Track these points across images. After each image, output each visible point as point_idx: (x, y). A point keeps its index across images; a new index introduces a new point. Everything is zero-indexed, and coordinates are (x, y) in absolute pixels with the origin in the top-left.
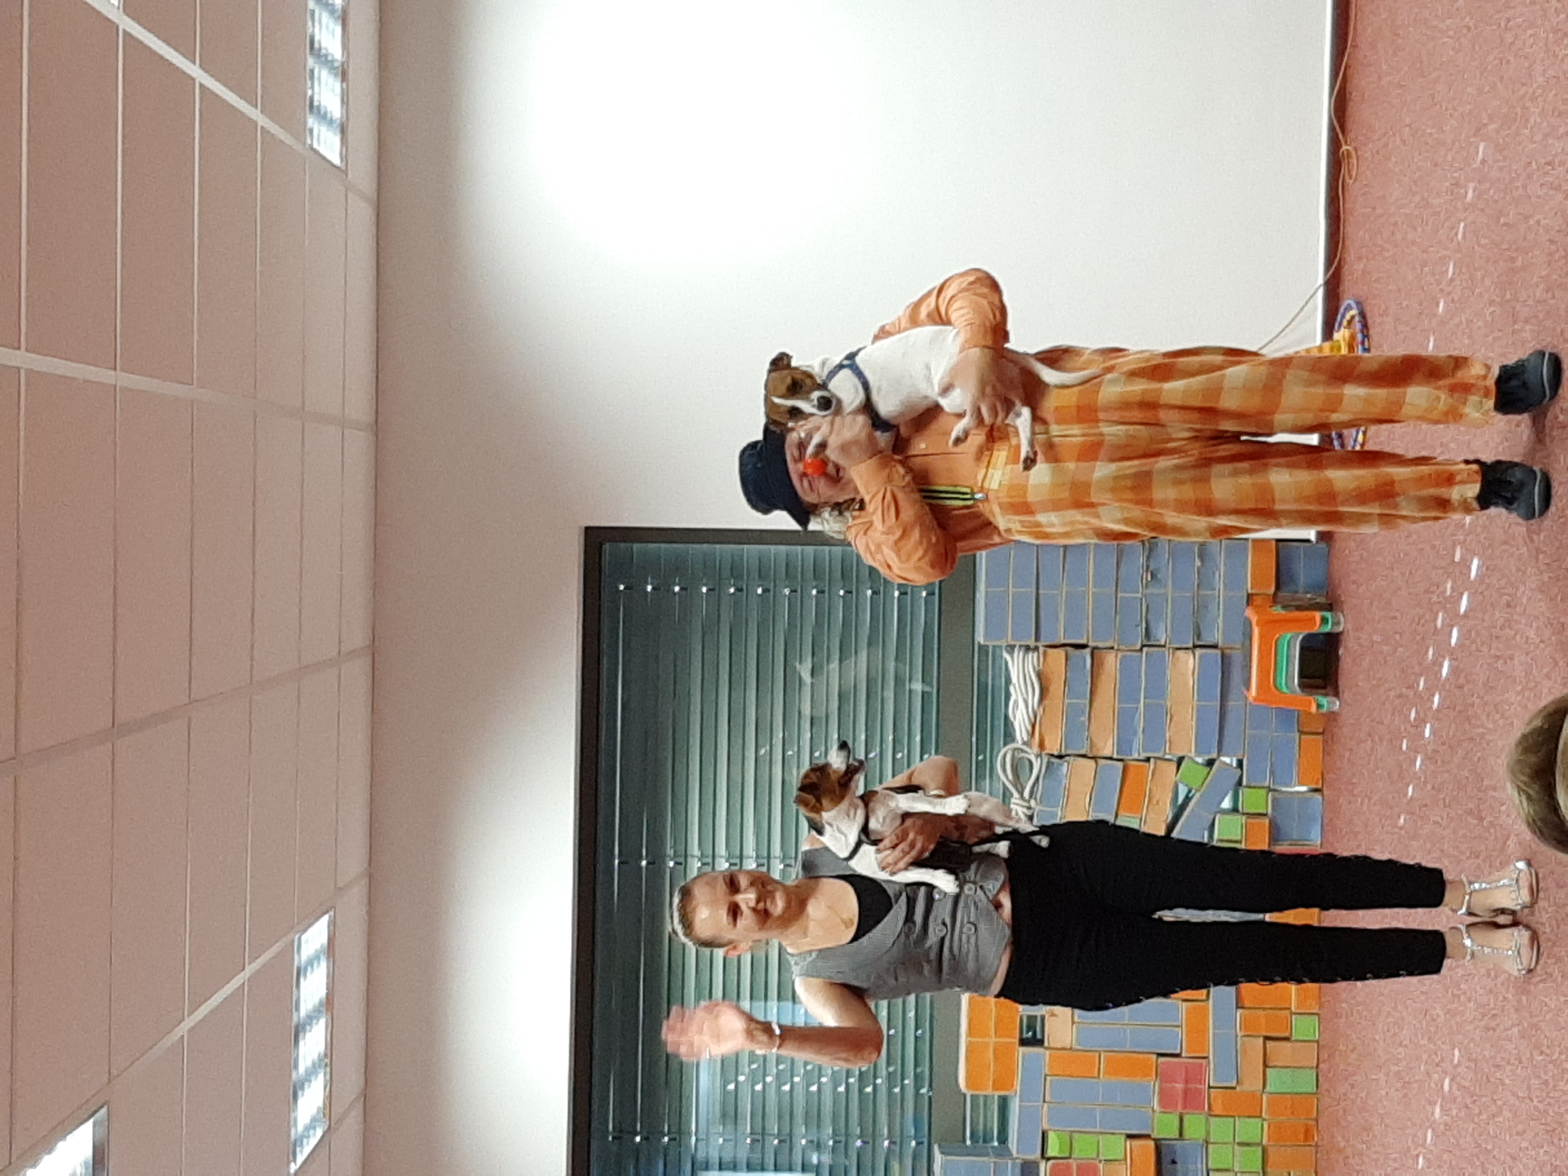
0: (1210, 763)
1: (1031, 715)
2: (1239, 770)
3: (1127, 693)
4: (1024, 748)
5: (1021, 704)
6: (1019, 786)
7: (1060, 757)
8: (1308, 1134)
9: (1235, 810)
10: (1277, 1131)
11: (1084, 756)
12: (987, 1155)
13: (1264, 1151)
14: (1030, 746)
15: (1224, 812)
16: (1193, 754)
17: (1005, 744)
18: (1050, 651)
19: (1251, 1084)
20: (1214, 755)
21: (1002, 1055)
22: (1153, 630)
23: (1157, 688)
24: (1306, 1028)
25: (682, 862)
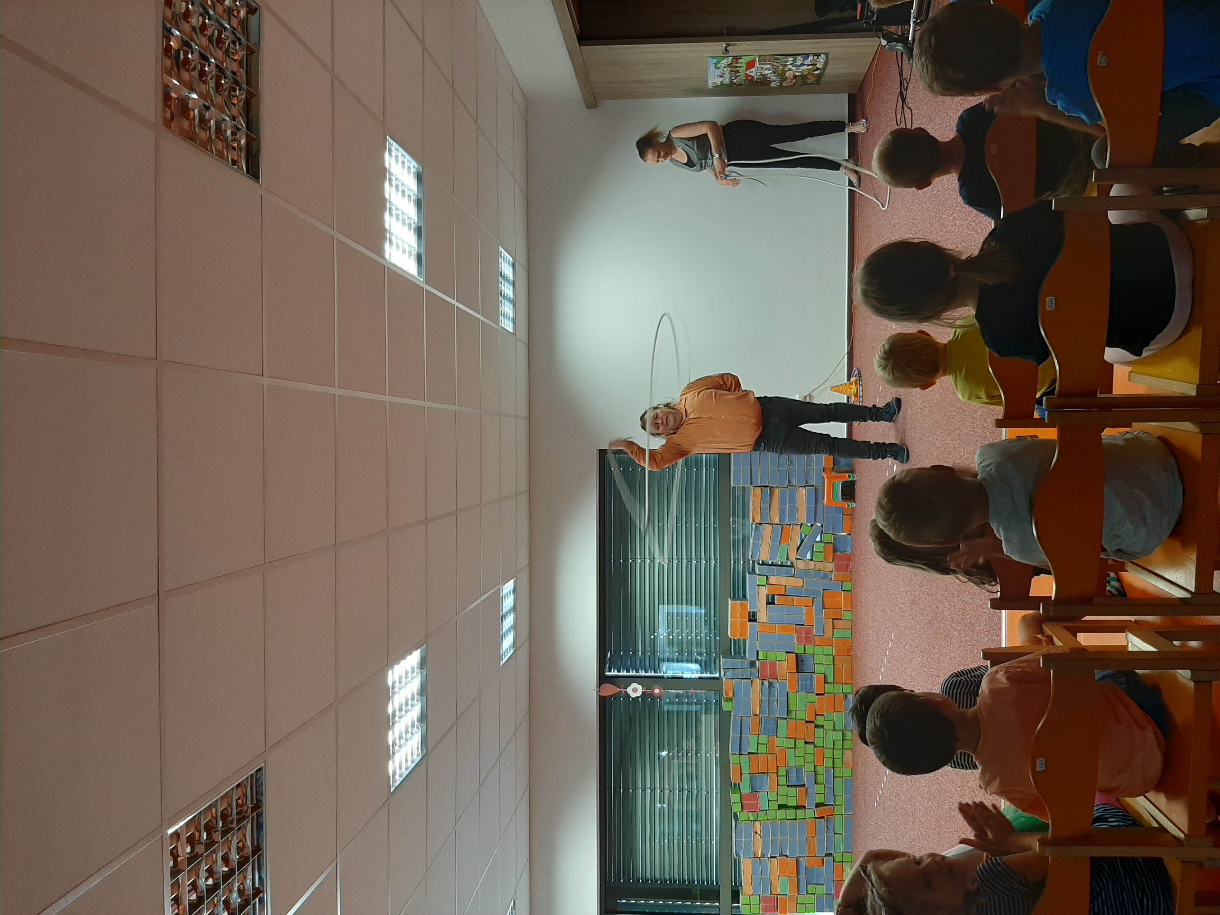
0: (812, 525)
2: (822, 528)
3: (782, 502)
7: (760, 524)
8: (849, 651)
9: (821, 541)
10: (838, 651)
11: (768, 524)
12: (738, 659)
13: (833, 657)
15: (818, 542)
16: (806, 522)
18: (756, 488)
19: (829, 634)
20: (813, 523)
21: (743, 625)
22: (791, 481)
23: (793, 500)
24: (847, 616)
25: (634, 560)
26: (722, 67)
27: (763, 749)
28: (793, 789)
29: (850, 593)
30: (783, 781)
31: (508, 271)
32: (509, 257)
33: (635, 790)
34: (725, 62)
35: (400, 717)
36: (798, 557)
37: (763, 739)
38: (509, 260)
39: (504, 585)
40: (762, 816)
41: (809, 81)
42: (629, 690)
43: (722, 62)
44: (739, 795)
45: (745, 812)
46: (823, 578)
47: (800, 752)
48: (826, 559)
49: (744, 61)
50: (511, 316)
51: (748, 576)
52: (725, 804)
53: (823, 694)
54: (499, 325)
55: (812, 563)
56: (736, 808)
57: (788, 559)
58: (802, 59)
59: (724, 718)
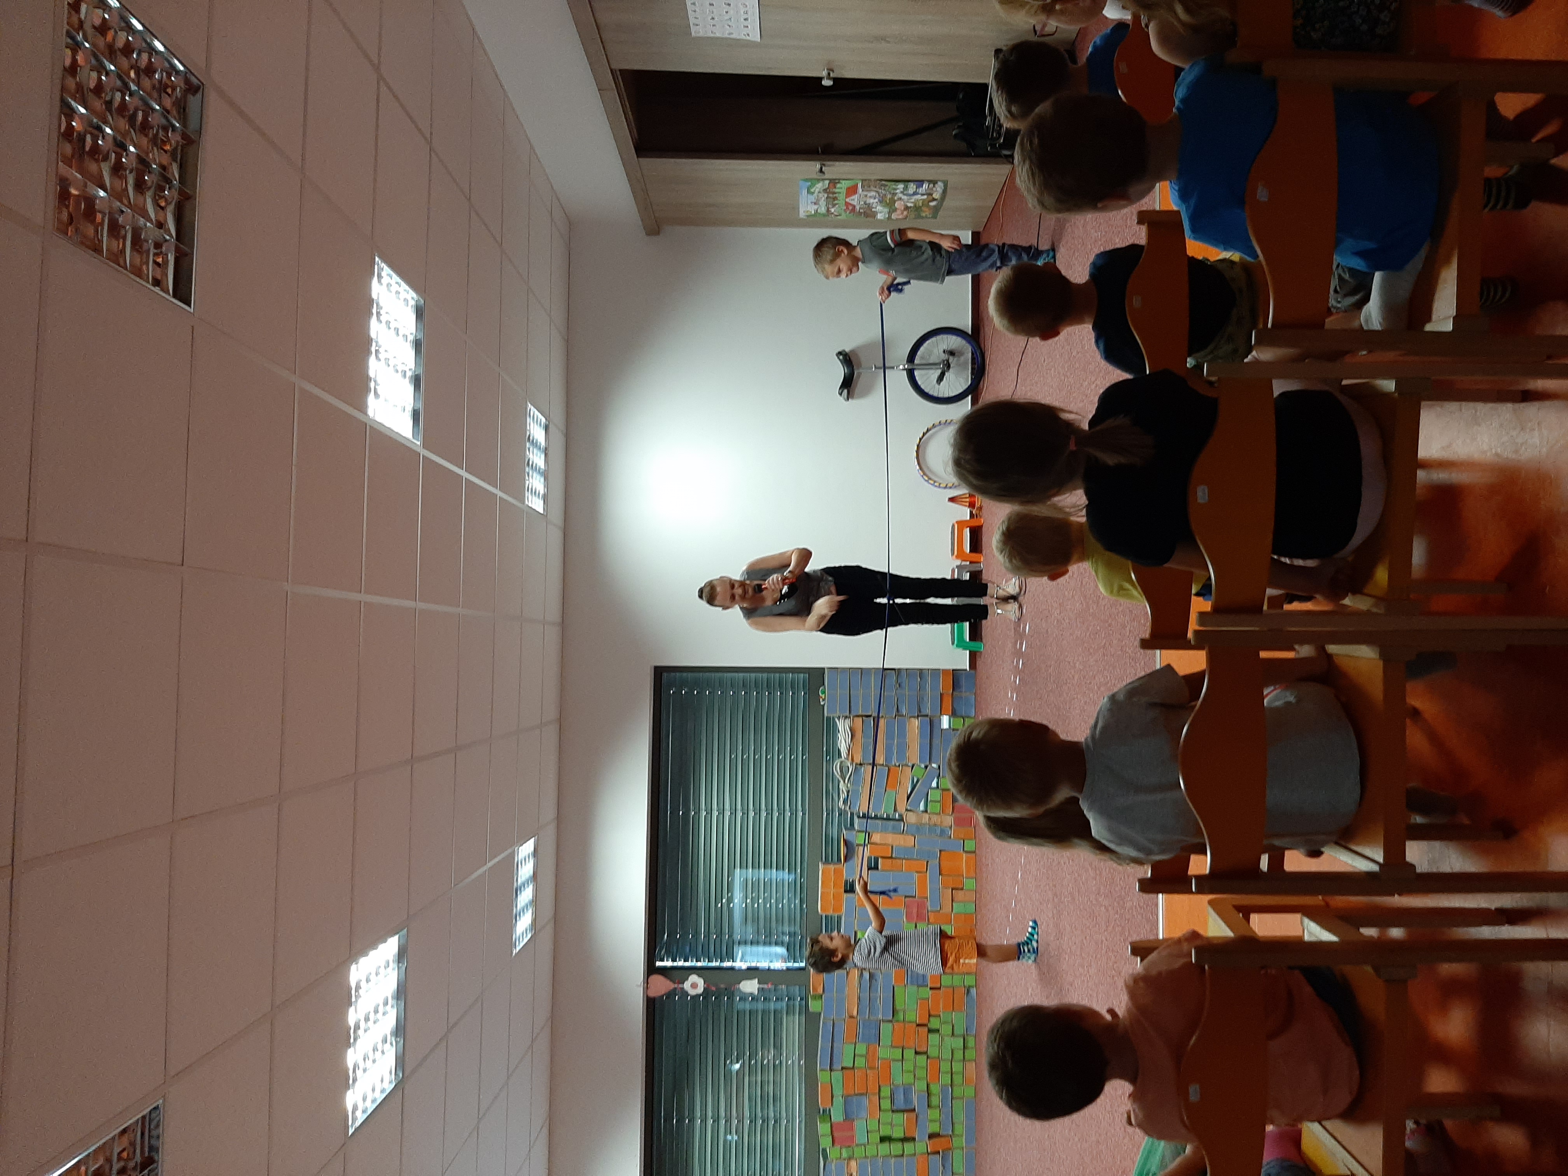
0: (926, 767)
1: (848, 747)
2: (938, 771)
3: (889, 736)
4: (846, 761)
5: (843, 741)
6: (843, 778)
7: (861, 765)
9: (937, 788)
11: (871, 764)
14: (848, 760)
15: (934, 788)
16: (918, 763)
17: (838, 759)
18: (855, 719)
19: (947, 909)
20: (928, 764)
21: (837, 898)
22: (900, 709)
23: (902, 733)
24: (970, 884)
25: (698, 813)
26: (816, 192)
27: (860, 1062)
28: (900, 1115)
29: (973, 855)
30: (886, 1104)
31: (538, 433)
32: (540, 416)
33: (692, 1120)
34: (819, 186)
35: (365, 1031)
36: (909, 808)
37: (861, 1049)
38: (541, 420)
39: (522, 845)
40: (859, 1152)
41: (924, 215)
42: (687, 986)
43: (817, 186)
44: (830, 1124)
45: (837, 1148)
46: (941, 836)
47: (908, 1065)
48: (943, 811)
49: (843, 186)
50: (542, 492)
52: (811, 1138)
53: (940, 988)
54: (524, 503)
55: (926, 816)
56: (825, 1142)
57: (895, 810)
58: (915, 187)
59: (811, 1020)
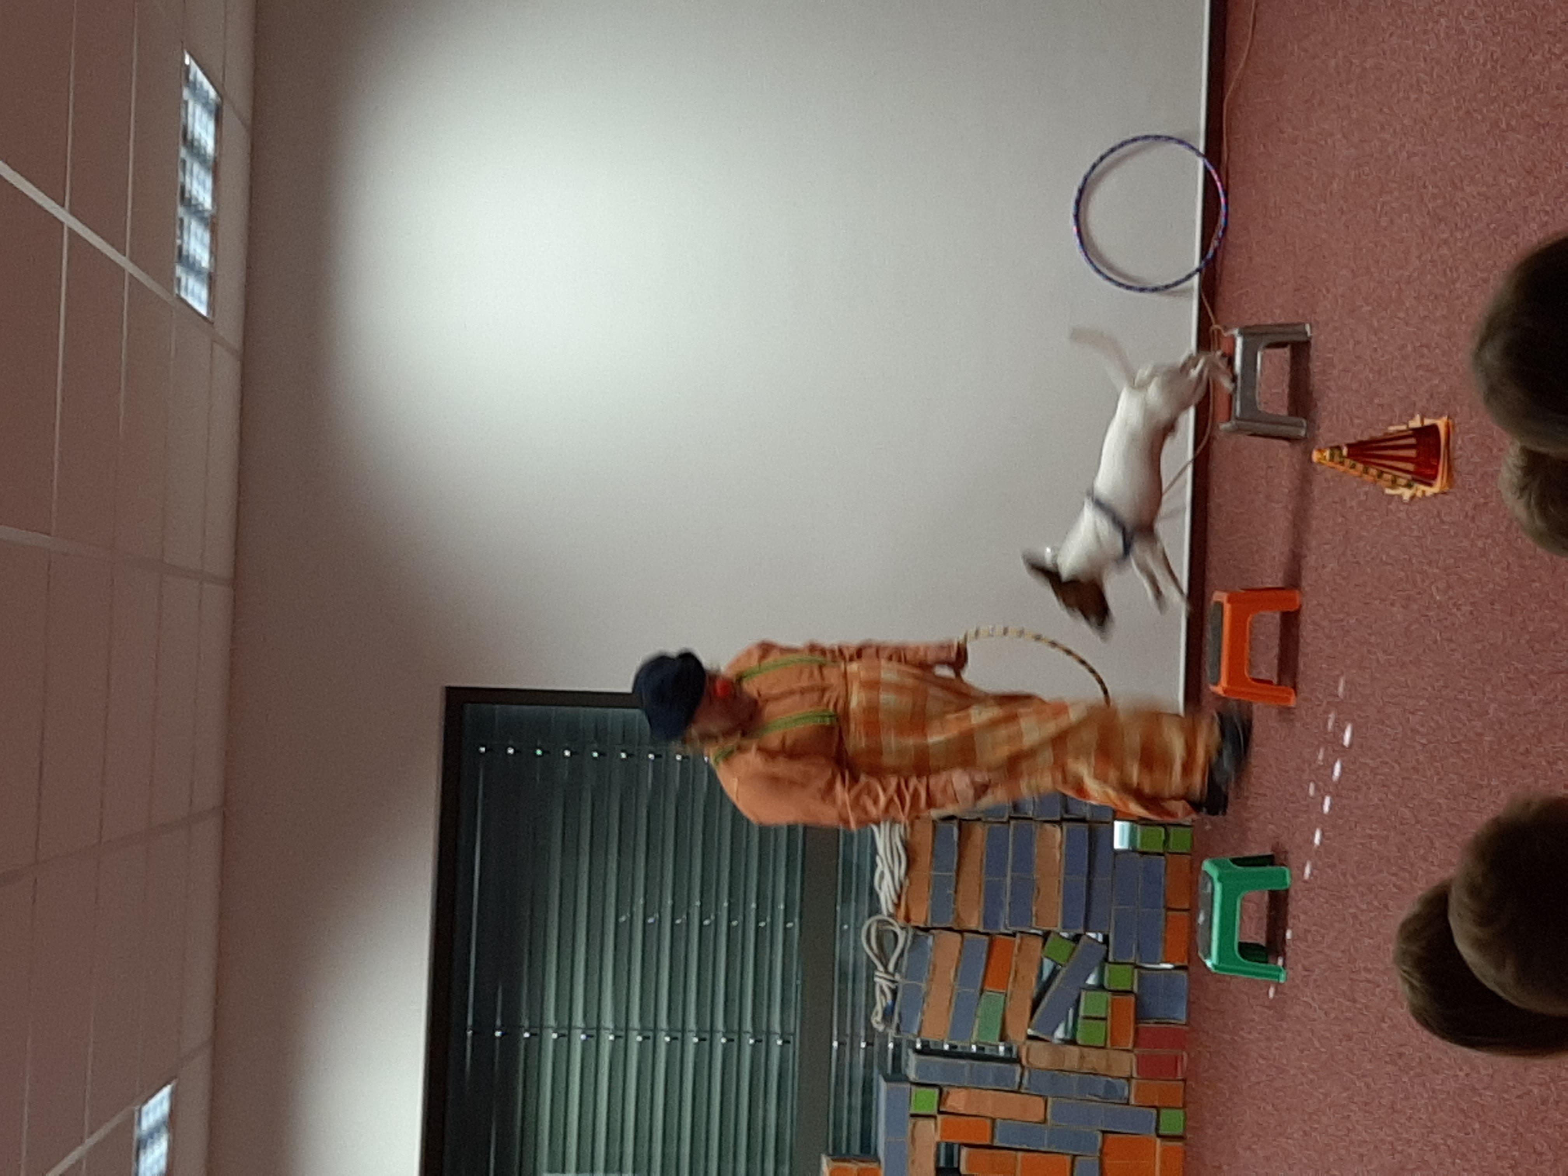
0: (1076, 939)
1: (898, 888)
2: (1104, 947)
3: (994, 865)
4: (891, 920)
5: (887, 875)
6: (883, 960)
9: (1100, 987)
11: (950, 929)
14: (896, 919)
15: (1090, 988)
16: (1059, 929)
17: (870, 916)
20: (1080, 931)
23: (1024, 860)
25: (539, 1033)
29: (1180, 1144)
36: (1033, 1033)
46: (1105, 1099)
48: (1112, 1043)
51: (883, 1087)
55: (1074, 1049)
57: (1003, 1038)
